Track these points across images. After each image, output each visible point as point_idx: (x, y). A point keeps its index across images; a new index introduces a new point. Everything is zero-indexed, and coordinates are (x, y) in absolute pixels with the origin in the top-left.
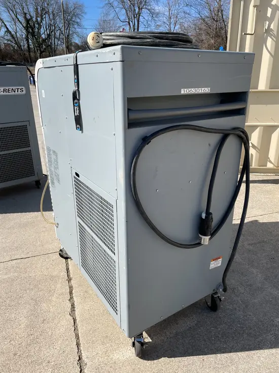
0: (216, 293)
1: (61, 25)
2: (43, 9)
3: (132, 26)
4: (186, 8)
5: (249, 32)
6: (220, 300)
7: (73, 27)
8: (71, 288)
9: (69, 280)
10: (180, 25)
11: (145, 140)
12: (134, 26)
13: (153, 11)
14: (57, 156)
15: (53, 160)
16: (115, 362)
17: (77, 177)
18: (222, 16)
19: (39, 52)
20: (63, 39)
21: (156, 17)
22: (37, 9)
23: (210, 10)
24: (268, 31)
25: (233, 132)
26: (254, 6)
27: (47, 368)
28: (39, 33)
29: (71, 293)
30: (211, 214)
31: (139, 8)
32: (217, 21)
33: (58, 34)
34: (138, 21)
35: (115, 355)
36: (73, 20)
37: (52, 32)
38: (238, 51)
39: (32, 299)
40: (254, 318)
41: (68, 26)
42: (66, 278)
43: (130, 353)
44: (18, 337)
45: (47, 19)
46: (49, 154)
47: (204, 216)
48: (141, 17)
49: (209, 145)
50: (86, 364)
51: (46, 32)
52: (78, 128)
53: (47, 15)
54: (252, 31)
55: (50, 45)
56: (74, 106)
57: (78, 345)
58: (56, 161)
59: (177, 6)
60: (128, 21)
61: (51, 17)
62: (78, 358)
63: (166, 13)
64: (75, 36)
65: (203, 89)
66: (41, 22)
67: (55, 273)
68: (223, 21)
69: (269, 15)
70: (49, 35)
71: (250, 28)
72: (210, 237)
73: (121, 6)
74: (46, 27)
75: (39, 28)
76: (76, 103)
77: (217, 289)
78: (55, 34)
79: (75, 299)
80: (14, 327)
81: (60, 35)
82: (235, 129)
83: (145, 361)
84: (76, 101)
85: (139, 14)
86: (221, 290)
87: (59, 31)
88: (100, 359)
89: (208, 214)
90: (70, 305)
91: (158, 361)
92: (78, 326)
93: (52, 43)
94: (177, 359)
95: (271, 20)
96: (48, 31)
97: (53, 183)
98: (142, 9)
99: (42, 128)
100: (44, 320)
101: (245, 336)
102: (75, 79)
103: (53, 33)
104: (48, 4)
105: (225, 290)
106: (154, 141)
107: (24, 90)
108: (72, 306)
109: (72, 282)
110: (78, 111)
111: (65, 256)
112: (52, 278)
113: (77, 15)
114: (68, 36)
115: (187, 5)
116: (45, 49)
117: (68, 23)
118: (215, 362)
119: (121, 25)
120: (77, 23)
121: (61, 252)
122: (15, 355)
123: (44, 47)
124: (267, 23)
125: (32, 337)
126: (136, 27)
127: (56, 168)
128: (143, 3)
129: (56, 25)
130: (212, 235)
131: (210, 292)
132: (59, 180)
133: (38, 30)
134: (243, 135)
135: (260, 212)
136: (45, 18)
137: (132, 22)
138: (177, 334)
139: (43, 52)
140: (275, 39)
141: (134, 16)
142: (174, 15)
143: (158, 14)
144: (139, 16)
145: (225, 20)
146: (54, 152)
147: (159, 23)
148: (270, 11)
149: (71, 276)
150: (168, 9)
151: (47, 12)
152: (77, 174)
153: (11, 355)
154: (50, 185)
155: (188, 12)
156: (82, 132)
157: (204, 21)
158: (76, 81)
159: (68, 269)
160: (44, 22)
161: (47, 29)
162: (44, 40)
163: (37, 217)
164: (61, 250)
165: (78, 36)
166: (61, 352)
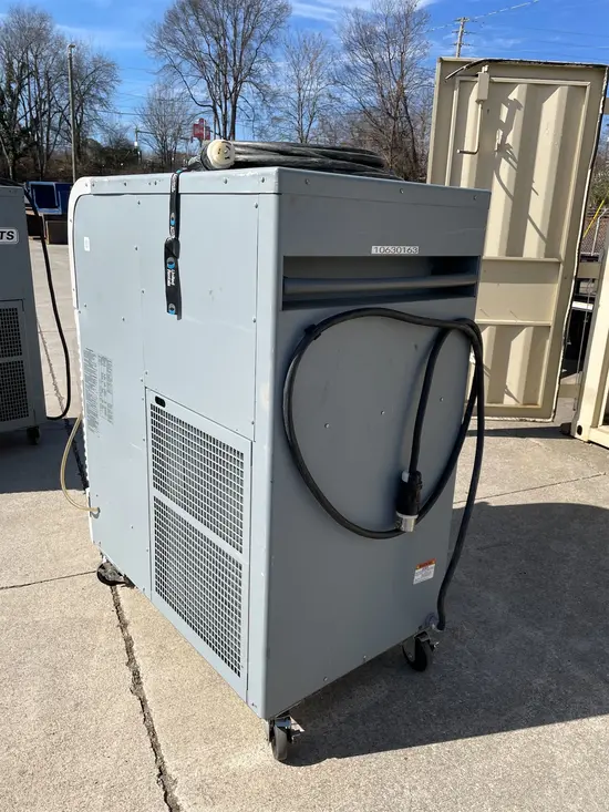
0: (423, 634)
1: (63, 103)
2: (24, 66)
3: (220, 117)
4: (331, 88)
5: (467, 148)
6: (432, 647)
7: (91, 109)
8: (128, 640)
9: (123, 625)
10: (322, 121)
11: (311, 332)
12: (225, 116)
13: (265, 88)
14: (109, 367)
15: (99, 377)
16: (235, 775)
17: (159, 406)
18: (406, 108)
19: (11, 155)
20: (67, 132)
21: (271, 100)
22: (10, 65)
23: (383, 96)
24: (503, 147)
25: (454, 325)
26: (478, 102)
27: (93, 794)
28: (13, 115)
29: (129, 650)
30: (419, 474)
31: (236, 79)
32: (395, 119)
33: (56, 120)
34: (234, 107)
35: (234, 760)
36: (91, 92)
37: (43, 115)
38: (447, 184)
39: (45, 666)
40: (496, 680)
41: (81, 105)
42: (117, 622)
43: (261, 753)
44: (24, 741)
45: (32, 87)
46: (89, 366)
47: (406, 477)
48: (239, 99)
49: (416, 347)
50: (175, 782)
51: (28, 115)
52: (172, 309)
53: (32, 80)
54: (473, 147)
55: (37, 143)
56: (166, 268)
57: (155, 747)
58: (108, 378)
59: (315, 83)
60: (211, 104)
61: (41, 84)
62: (157, 772)
63: (292, 96)
64: (95, 127)
65: (407, 248)
66: (20, 92)
67: (90, 614)
68: (408, 118)
69: (504, 118)
70: (35, 122)
71: (470, 143)
72: (416, 517)
73: (198, 73)
74: (29, 104)
75: (14, 107)
76: (171, 263)
77: (427, 624)
78: (50, 119)
79: (139, 661)
80: (14, 719)
81: (60, 123)
82: (460, 320)
83: (295, 768)
84: (170, 259)
85: (236, 93)
86: (434, 626)
87: (58, 116)
88: (203, 771)
89: (414, 473)
90: (129, 674)
91: (320, 766)
92: (152, 713)
93: (42, 138)
94: (356, 759)
95: (507, 128)
96: (34, 112)
97: (93, 423)
98: (242, 82)
99: (76, 311)
100: (77, 705)
101: (481, 711)
102: (171, 219)
103: (45, 117)
104: (36, 57)
105: (441, 626)
106: (327, 334)
107: (15, 235)
108: (134, 675)
109: (131, 630)
110: (173, 278)
111: (111, 578)
112: (86, 623)
113: (101, 85)
114: (79, 126)
115: (336, 82)
116: (25, 149)
117: (80, 99)
118: (429, 762)
119: (197, 112)
120: (101, 100)
121: (101, 571)
122: (23, 773)
123: (23, 145)
124: (501, 133)
125: (54, 739)
126: (229, 119)
127: (107, 391)
128: (245, 71)
129: (53, 101)
130: (422, 513)
131: (413, 631)
132: (110, 417)
133: (12, 109)
134: (473, 333)
135: (496, 489)
136: (28, 84)
137: (221, 107)
138: (352, 715)
139: (21, 155)
140: (514, 163)
141: (225, 96)
142: (308, 100)
143: (275, 95)
144: (237, 96)
145: (411, 117)
146: (103, 359)
147: (278, 114)
148: (505, 111)
149: (127, 618)
150: (295, 87)
151: (35, 74)
152: (160, 401)
153: (14, 773)
154: (85, 429)
155: (338, 95)
156: (179, 317)
157: (369, 114)
158: (173, 223)
159: (117, 605)
160: (25, 93)
161: (31, 109)
162: (24, 132)
163: (38, 503)
164: (102, 567)
165: (102, 127)
166: (120, 763)
